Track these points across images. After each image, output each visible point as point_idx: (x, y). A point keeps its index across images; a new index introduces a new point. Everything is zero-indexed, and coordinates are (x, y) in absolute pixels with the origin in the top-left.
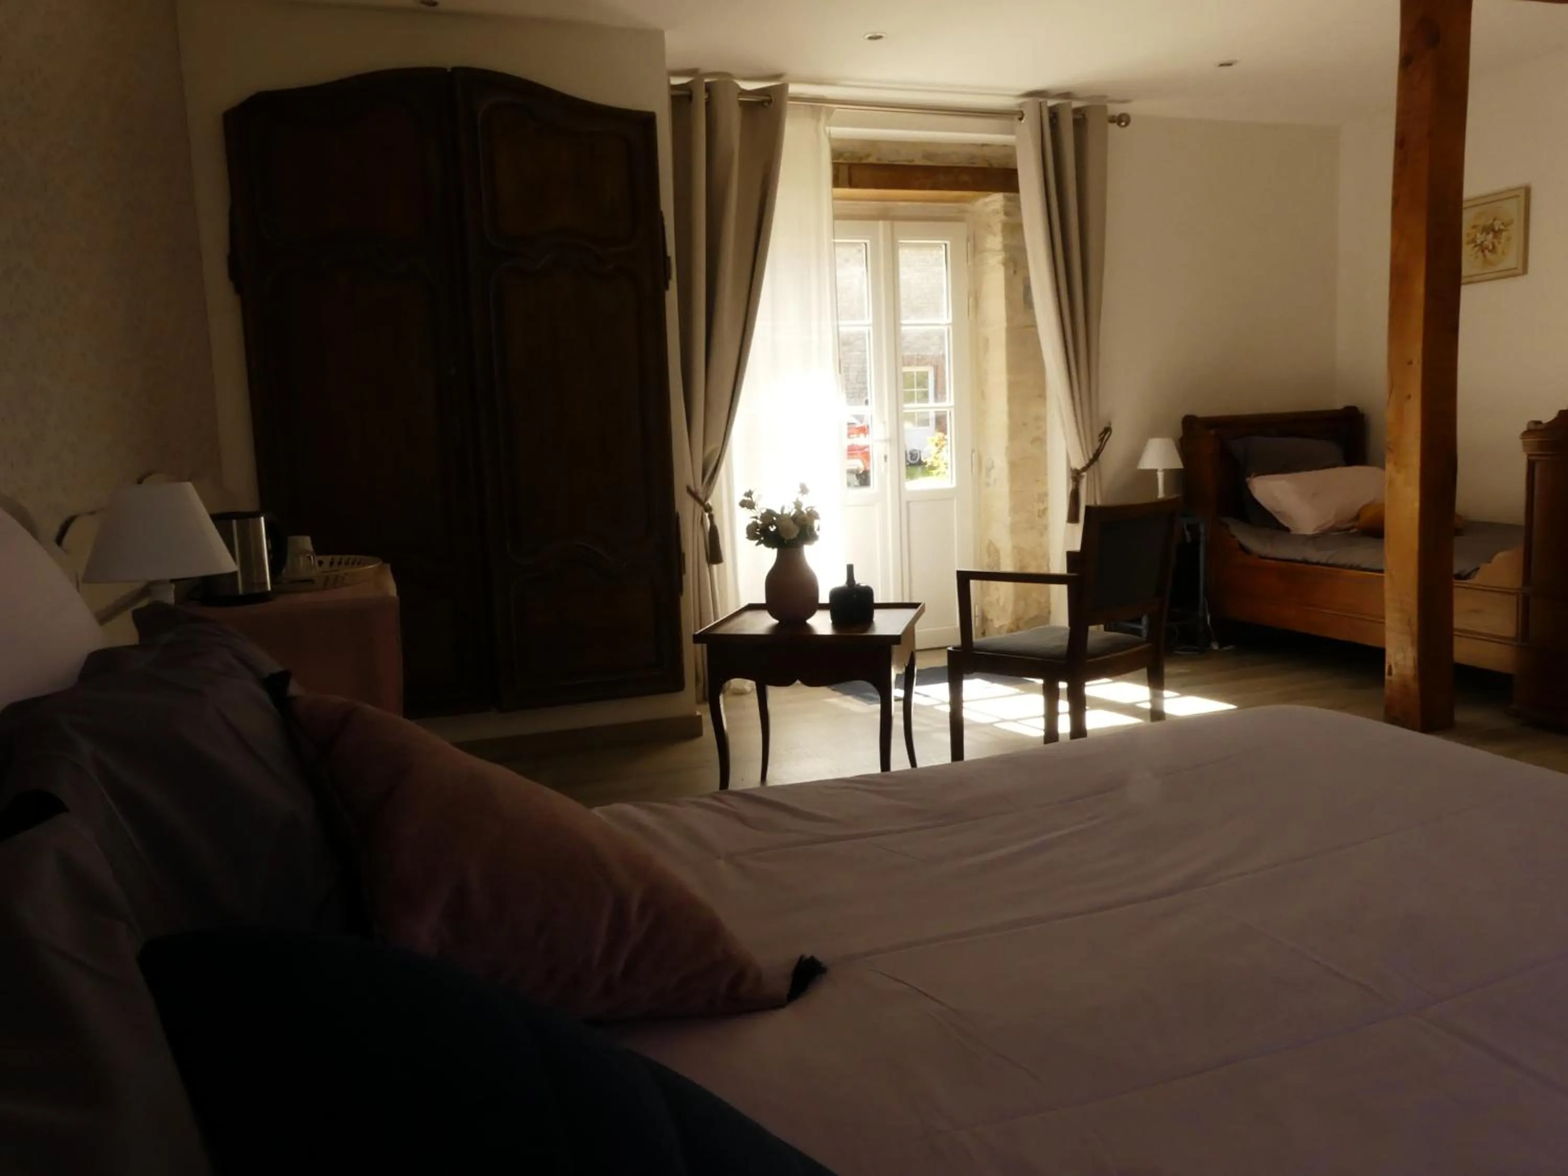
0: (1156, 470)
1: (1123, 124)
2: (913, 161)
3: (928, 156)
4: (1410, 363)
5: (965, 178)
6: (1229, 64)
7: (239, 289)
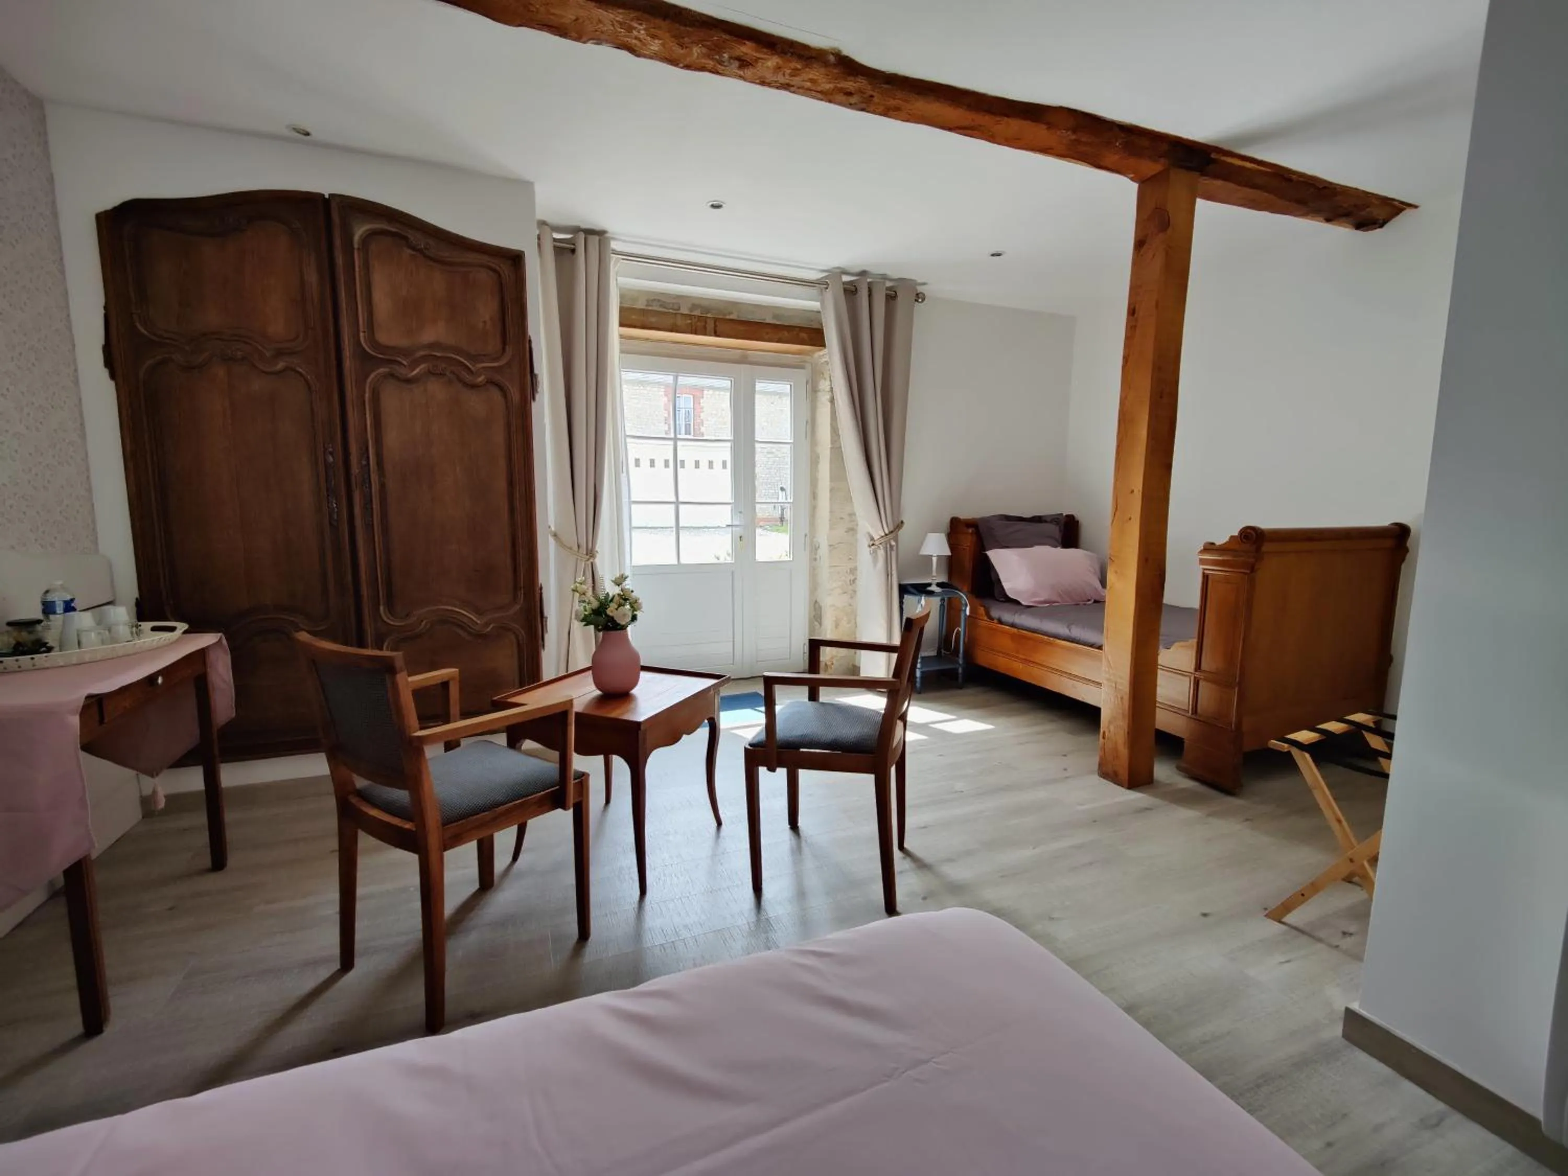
0: (932, 556)
1: (920, 300)
2: (765, 320)
3: (775, 316)
4: (1132, 492)
5: (804, 335)
6: (999, 255)
7: (113, 376)
